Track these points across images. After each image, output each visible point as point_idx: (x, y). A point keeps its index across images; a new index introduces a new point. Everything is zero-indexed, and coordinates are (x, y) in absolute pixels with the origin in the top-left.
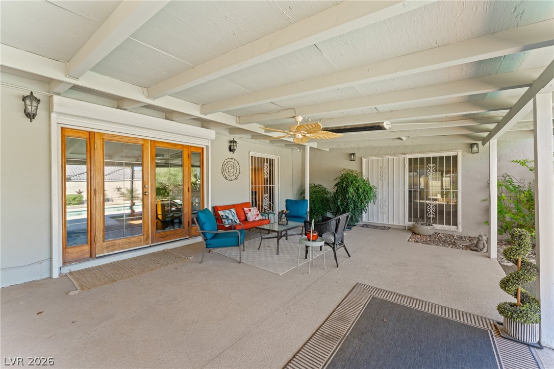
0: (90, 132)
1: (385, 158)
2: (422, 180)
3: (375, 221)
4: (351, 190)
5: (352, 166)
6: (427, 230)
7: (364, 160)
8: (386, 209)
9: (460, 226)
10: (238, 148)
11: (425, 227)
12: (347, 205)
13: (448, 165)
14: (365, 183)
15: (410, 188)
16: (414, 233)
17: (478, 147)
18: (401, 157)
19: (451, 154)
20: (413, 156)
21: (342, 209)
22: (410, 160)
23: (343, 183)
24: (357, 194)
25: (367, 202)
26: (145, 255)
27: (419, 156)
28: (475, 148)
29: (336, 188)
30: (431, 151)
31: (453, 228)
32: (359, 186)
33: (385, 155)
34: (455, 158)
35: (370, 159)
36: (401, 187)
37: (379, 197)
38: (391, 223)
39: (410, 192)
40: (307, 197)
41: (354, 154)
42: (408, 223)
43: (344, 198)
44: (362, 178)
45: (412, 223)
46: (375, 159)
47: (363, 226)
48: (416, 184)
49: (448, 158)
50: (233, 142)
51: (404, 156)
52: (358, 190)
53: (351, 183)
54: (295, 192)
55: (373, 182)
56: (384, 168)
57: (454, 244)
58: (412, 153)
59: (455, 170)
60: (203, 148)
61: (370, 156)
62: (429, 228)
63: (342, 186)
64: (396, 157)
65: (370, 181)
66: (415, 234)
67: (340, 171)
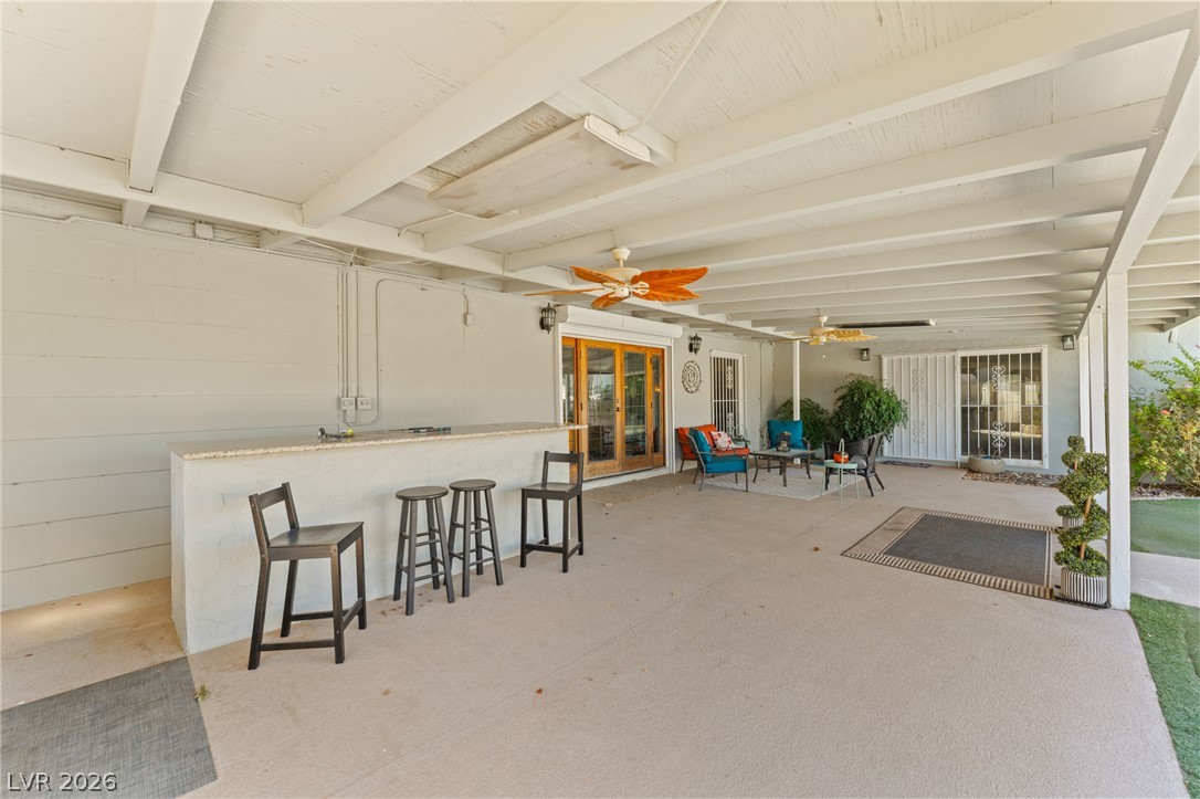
0: (576, 340)
1: (921, 357)
2: (986, 390)
3: (905, 455)
4: (868, 406)
5: (864, 369)
6: (993, 464)
7: (885, 360)
8: (924, 437)
9: (1046, 460)
10: (703, 346)
11: (989, 461)
12: (861, 428)
13: (1026, 367)
14: (890, 395)
15: (964, 401)
16: (971, 471)
17: (1072, 340)
18: (949, 355)
19: (1031, 350)
20: (968, 354)
21: (851, 436)
22: (964, 360)
23: (853, 395)
24: (878, 412)
25: (893, 426)
26: (623, 484)
27: (978, 353)
28: (1069, 342)
29: (840, 403)
30: (998, 347)
31: (1034, 463)
32: (880, 400)
33: (921, 351)
34: (1038, 357)
35: (895, 358)
36: (949, 402)
37: (912, 417)
38: (931, 457)
39: (964, 410)
40: (797, 417)
41: (867, 350)
42: (961, 458)
43: (856, 420)
44: (882, 389)
45: (967, 458)
46: (904, 357)
47: (885, 463)
48: (973, 400)
49: (1026, 357)
50: (696, 338)
51: (953, 353)
52: (879, 406)
53: (868, 395)
54: (764, 411)
55: (902, 394)
56: (920, 372)
57: (1034, 483)
58: (966, 349)
59: (1038, 377)
60: (663, 350)
61: (896, 353)
62: (995, 462)
63: (852, 400)
64: (940, 356)
65: (897, 393)
66: (973, 472)
67: (846, 377)
